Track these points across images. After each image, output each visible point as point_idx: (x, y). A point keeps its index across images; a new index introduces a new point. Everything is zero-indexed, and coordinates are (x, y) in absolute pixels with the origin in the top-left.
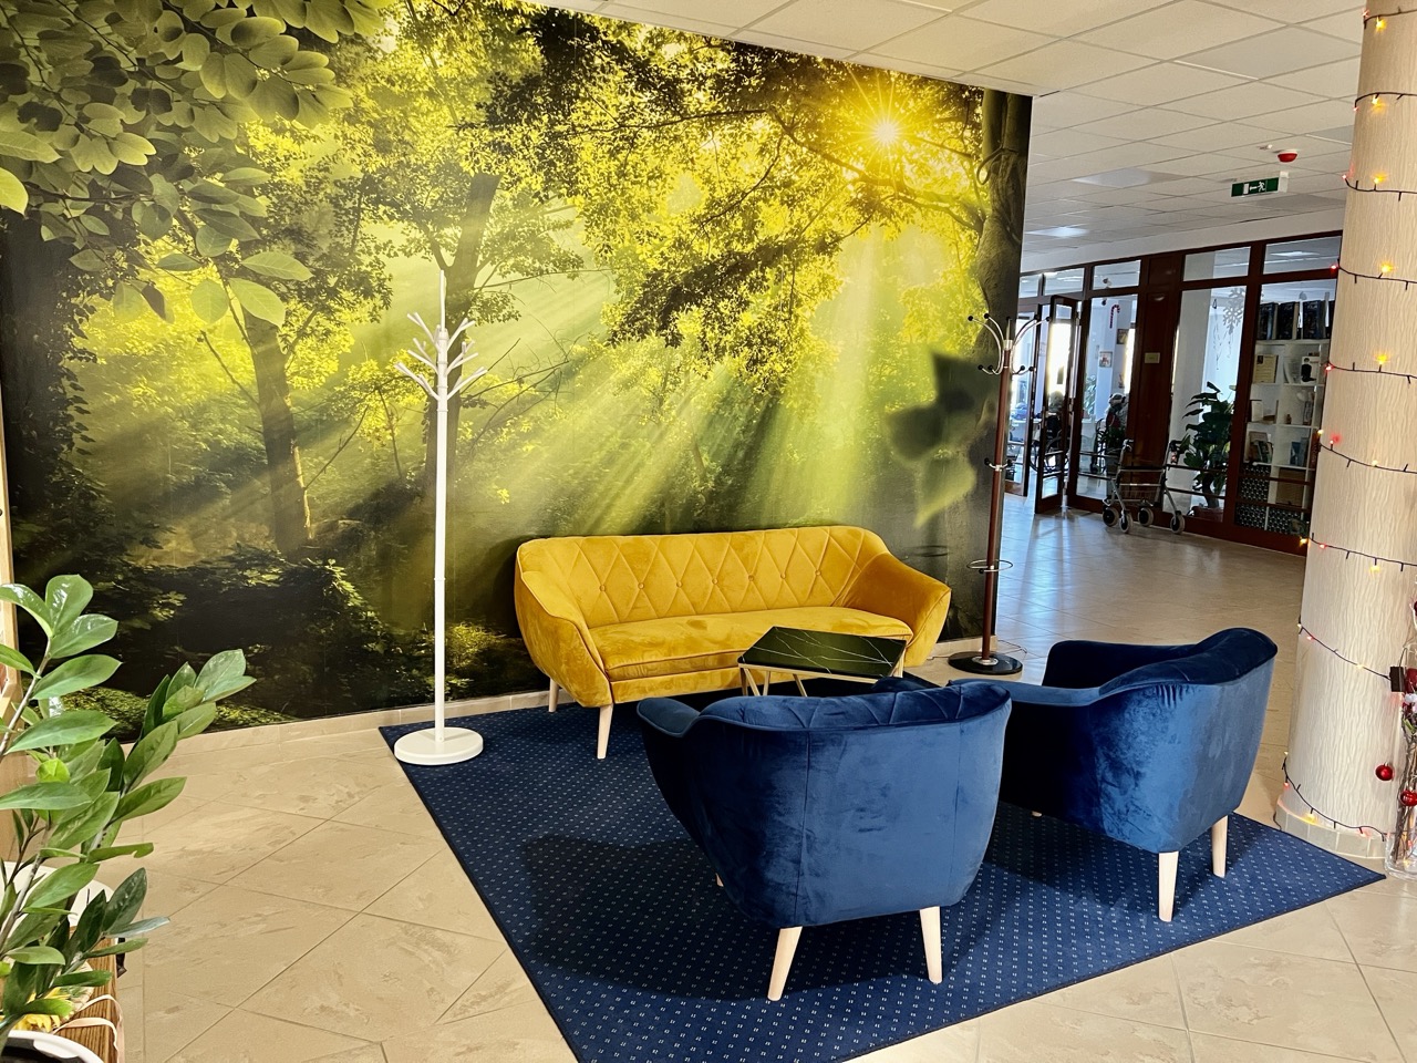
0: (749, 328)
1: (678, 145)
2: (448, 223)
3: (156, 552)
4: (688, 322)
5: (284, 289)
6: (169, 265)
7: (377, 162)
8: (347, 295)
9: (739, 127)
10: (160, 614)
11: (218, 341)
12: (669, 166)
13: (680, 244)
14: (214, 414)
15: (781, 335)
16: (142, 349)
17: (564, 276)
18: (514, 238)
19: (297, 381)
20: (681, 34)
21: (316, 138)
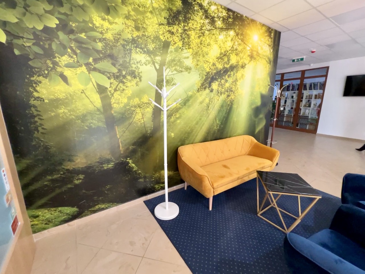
0: (227, 87)
1: (214, 36)
2: (157, 55)
3: (73, 163)
4: (215, 86)
5: (109, 75)
6: (68, 66)
7: (136, 34)
8: (129, 77)
9: (227, 33)
10: (77, 182)
11: (88, 93)
12: (212, 42)
13: (214, 64)
14: (89, 117)
15: (233, 89)
16: (62, 96)
17: (187, 72)
18: (175, 61)
19: (115, 106)
20: (215, 3)
21: (116, 23)
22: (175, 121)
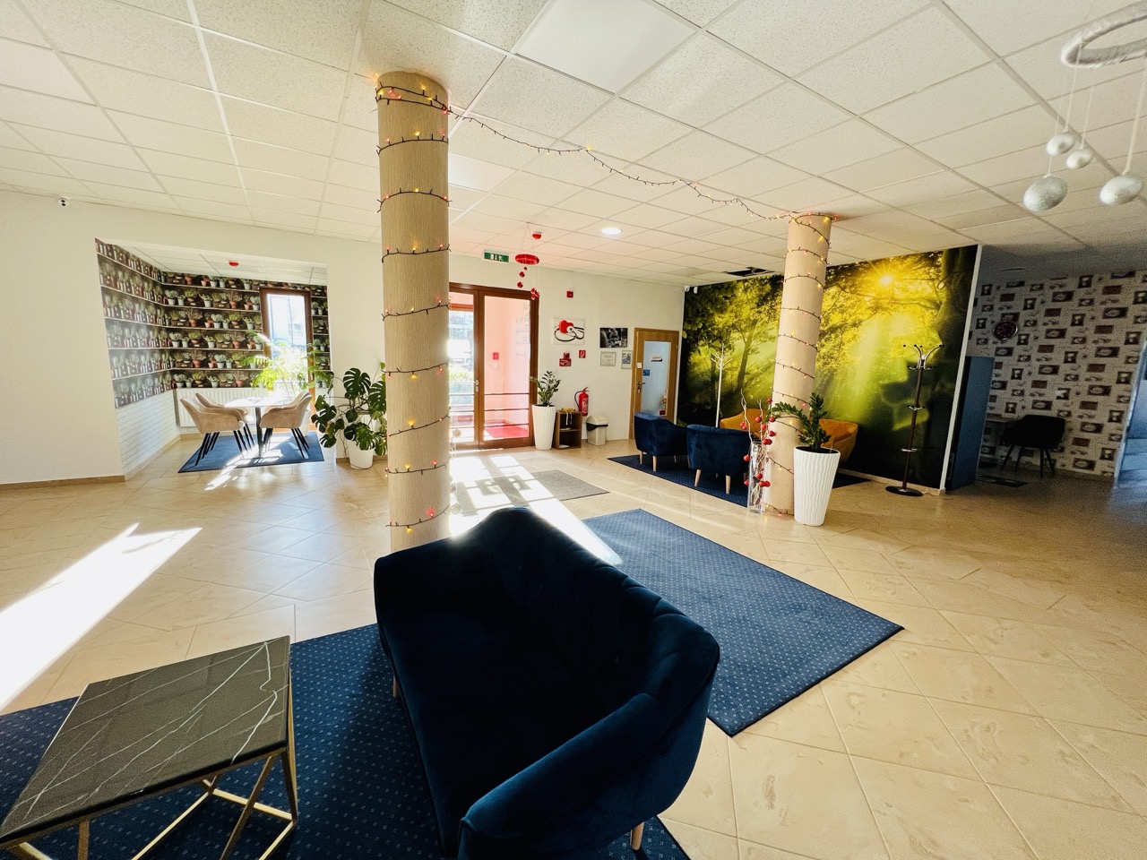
2: (747, 332)
5: (717, 349)
7: (735, 320)
8: (727, 349)
9: (826, 292)
11: (707, 360)
14: (705, 374)
19: (717, 368)
21: (725, 317)
22: (755, 385)
